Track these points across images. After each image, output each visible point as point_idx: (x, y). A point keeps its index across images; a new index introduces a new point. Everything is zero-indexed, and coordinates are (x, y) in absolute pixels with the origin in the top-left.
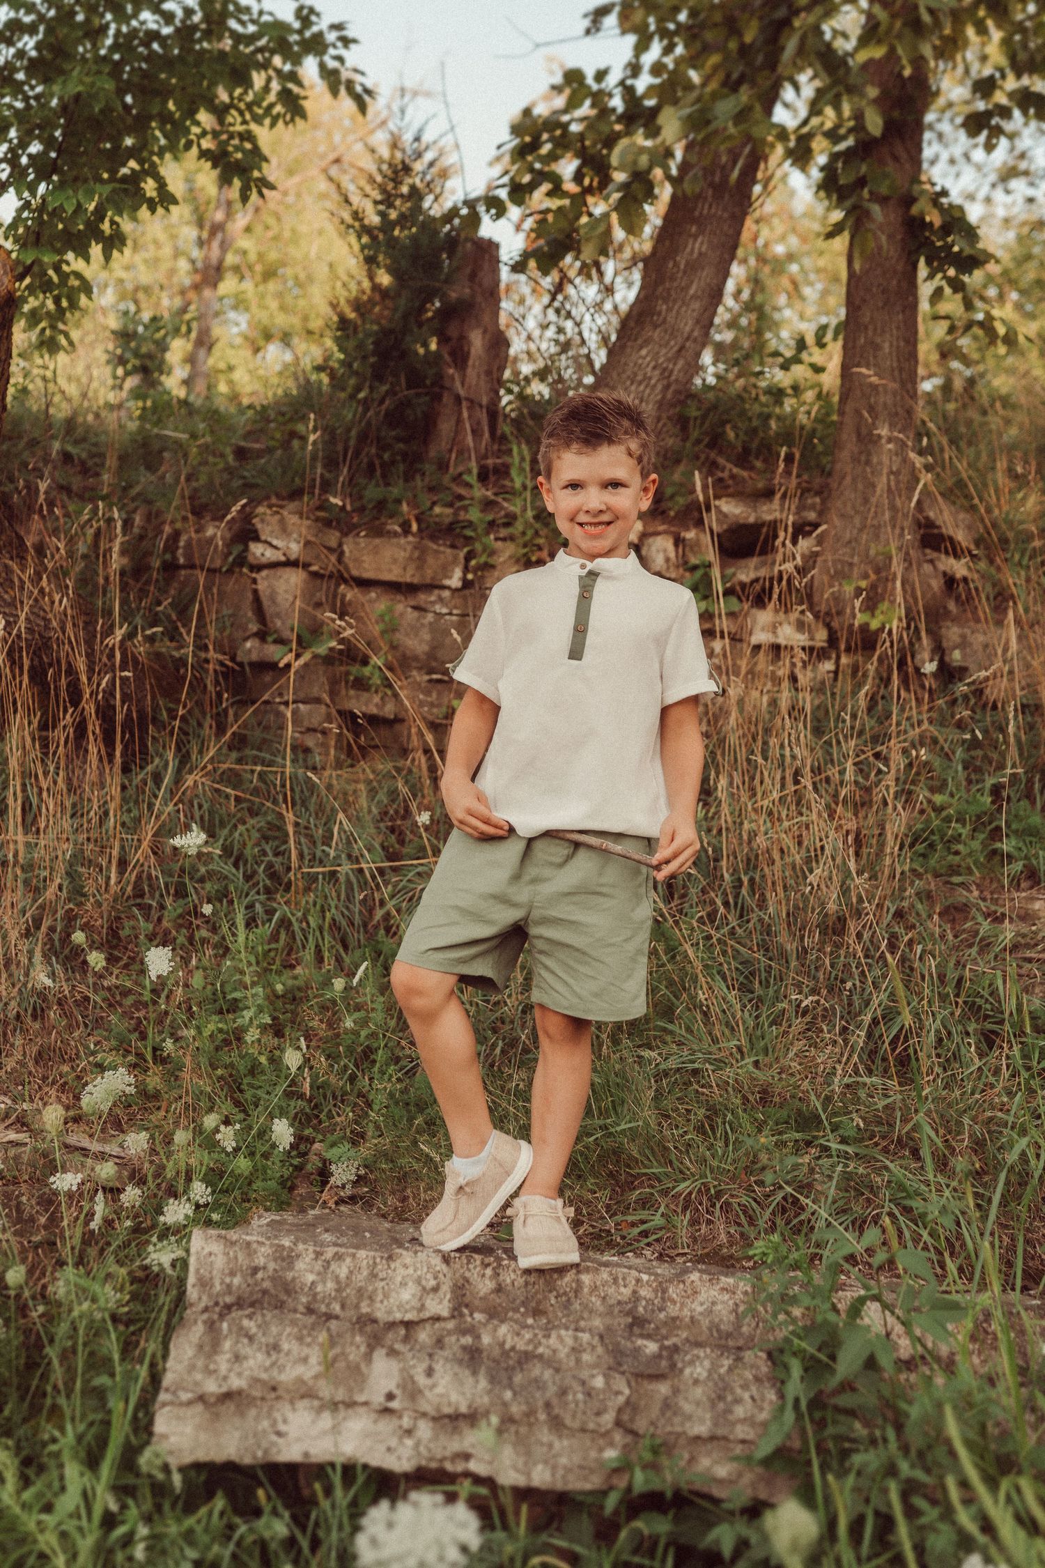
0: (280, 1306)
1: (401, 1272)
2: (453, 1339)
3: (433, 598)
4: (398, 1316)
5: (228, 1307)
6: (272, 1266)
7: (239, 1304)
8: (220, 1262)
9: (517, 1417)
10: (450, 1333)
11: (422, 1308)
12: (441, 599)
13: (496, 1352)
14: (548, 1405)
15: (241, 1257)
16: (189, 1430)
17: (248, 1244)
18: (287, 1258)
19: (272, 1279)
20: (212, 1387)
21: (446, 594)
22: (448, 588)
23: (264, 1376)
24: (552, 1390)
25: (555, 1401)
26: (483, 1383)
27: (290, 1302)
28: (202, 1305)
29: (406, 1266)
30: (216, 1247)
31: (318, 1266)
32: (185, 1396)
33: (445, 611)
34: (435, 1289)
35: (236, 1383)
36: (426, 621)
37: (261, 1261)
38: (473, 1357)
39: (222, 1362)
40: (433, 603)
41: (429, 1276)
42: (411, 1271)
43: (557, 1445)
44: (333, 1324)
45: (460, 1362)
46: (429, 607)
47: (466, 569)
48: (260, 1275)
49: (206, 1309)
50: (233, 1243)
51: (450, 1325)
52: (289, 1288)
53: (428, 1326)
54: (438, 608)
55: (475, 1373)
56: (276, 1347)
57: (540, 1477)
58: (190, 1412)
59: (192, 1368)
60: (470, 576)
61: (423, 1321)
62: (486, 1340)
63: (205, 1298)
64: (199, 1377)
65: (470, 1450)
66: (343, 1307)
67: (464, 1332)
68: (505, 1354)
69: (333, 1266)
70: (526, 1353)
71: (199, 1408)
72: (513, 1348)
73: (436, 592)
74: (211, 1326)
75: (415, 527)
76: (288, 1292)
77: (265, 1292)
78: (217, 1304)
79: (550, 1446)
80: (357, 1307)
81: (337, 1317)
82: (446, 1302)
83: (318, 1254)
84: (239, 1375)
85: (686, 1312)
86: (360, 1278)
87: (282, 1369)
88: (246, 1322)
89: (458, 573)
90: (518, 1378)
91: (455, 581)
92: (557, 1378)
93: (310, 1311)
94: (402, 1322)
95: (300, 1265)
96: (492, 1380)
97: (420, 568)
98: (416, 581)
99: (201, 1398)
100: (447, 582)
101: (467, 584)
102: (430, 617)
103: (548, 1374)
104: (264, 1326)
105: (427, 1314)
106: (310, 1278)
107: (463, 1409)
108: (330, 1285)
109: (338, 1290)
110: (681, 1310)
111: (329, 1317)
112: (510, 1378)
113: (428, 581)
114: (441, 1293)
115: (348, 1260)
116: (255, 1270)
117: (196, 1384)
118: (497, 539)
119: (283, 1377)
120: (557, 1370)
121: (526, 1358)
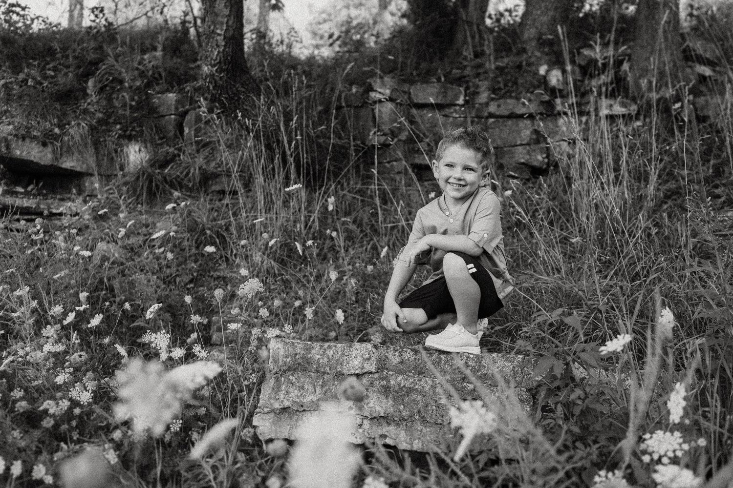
0: (305, 370)
1: (355, 352)
2: (378, 382)
3: (452, 110)
4: (353, 372)
5: (285, 371)
6: (302, 352)
7: (289, 370)
8: (282, 352)
9: (406, 418)
10: (376, 379)
11: (363, 368)
12: (455, 111)
13: (397, 387)
14: (419, 411)
15: (290, 349)
16: (267, 424)
17: (293, 343)
18: (309, 349)
19: (302, 358)
20: (277, 406)
21: (458, 108)
22: (458, 105)
23: (297, 400)
24: (421, 405)
25: (422, 410)
26: (391, 402)
27: (309, 368)
28: (274, 371)
29: (357, 350)
30: (280, 345)
31: (321, 352)
32: (266, 410)
33: (458, 116)
34: (369, 359)
35: (287, 404)
36: (449, 122)
37: (298, 351)
38: (386, 391)
39: (281, 395)
40: (452, 113)
41: (367, 353)
42: (359, 352)
43: (424, 431)
44: (326, 377)
45: (380, 392)
46: (450, 115)
47: (466, 95)
48: (297, 357)
49: (276, 373)
50: (287, 344)
51: (376, 376)
52: (309, 362)
53: (366, 376)
54: (455, 115)
55: (387, 397)
56: (303, 388)
57: (417, 446)
58: (268, 416)
59: (270, 398)
60: (467, 98)
61: (364, 374)
62: (392, 382)
63: (276, 368)
64: (272, 402)
65: (386, 434)
66: (330, 369)
67: (382, 379)
68: (401, 389)
69: (327, 352)
70: (410, 388)
71: (272, 415)
72: (404, 386)
73: (453, 108)
74: (277, 380)
75: (443, 79)
76: (308, 363)
77: (299, 364)
78: (280, 370)
79: (421, 431)
80: (336, 368)
81: (328, 374)
82: (374, 365)
83: (321, 346)
84: (288, 400)
85: (490, 372)
86: (337, 356)
87: (304, 397)
88: (291, 377)
89: (462, 98)
90: (406, 399)
91: (461, 101)
92: (424, 399)
93: (317, 371)
94: (354, 374)
95: (313, 352)
96: (395, 400)
97: (445, 97)
98: (443, 102)
99: (273, 411)
100: (458, 102)
101: (467, 102)
102: (451, 119)
103: (419, 398)
104: (298, 379)
105: (365, 371)
106: (318, 357)
107: (382, 414)
108: (326, 360)
109: (329, 361)
110: (487, 370)
111: (325, 373)
112: (403, 400)
113: (448, 102)
114: (371, 361)
115: (334, 348)
116: (296, 354)
117: (271, 404)
118: (479, 81)
119: (305, 400)
120: (424, 396)
121: (410, 390)
